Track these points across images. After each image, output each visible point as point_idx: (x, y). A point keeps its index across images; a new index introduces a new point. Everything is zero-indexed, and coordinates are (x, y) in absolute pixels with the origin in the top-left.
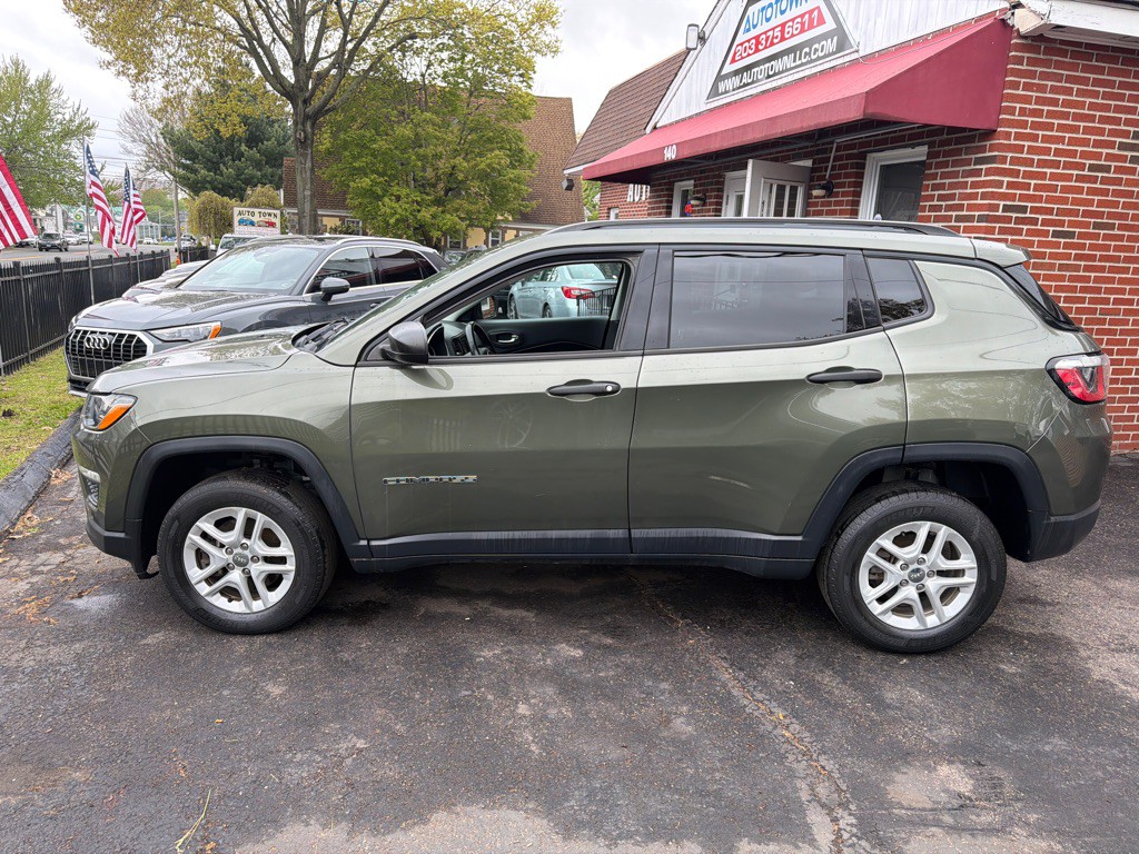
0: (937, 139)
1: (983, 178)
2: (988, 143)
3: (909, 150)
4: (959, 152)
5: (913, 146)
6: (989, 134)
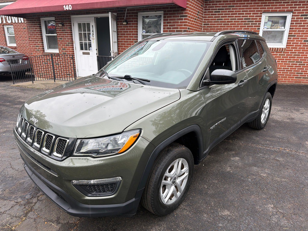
0: (167, 10)
1: (183, 21)
2: (184, 12)
3: (155, 12)
4: (175, 14)
5: (156, 11)
6: (184, 9)
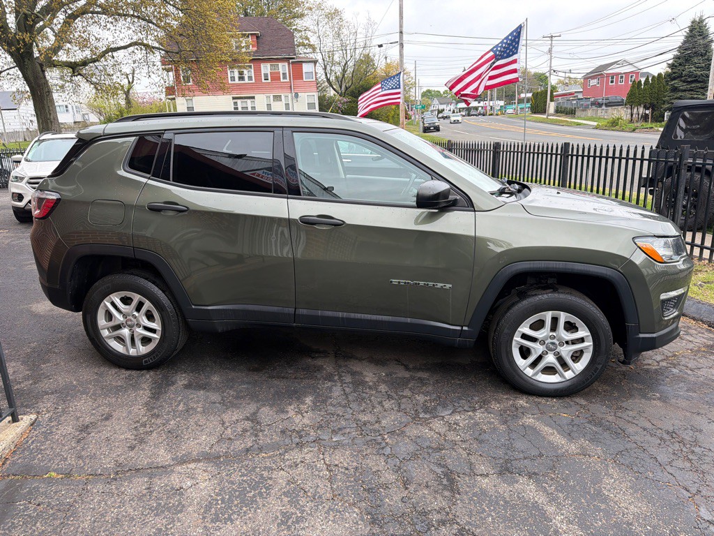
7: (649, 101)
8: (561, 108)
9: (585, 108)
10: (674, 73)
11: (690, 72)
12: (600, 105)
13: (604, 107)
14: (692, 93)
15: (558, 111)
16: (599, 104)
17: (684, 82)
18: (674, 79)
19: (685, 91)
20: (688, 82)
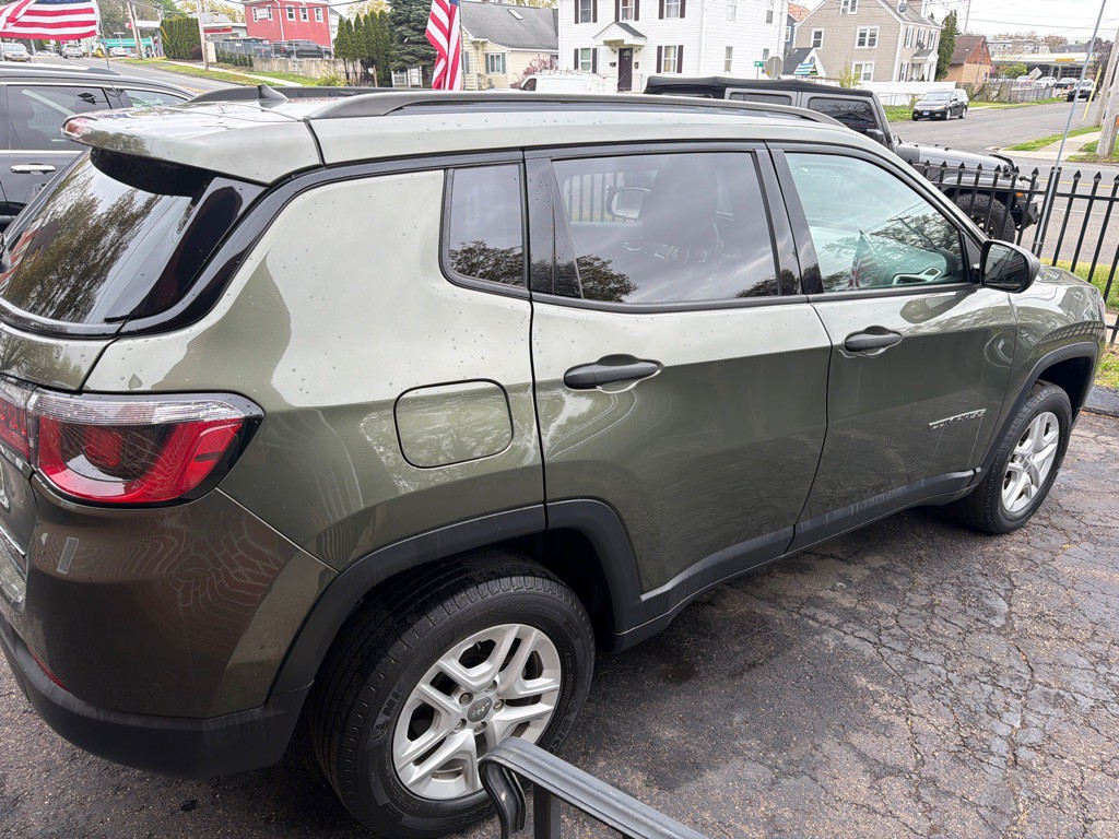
7: (367, 54)
8: (223, 53)
9: (266, 57)
10: (400, 14)
11: (419, 15)
12: (288, 54)
13: (294, 58)
14: (426, 47)
15: (222, 59)
16: (285, 51)
17: (414, 29)
18: (400, 23)
19: (418, 43)
20: (418, 30)
